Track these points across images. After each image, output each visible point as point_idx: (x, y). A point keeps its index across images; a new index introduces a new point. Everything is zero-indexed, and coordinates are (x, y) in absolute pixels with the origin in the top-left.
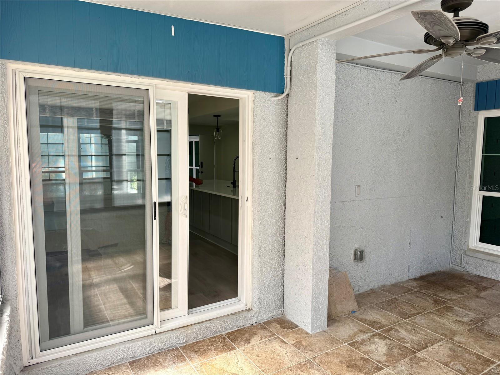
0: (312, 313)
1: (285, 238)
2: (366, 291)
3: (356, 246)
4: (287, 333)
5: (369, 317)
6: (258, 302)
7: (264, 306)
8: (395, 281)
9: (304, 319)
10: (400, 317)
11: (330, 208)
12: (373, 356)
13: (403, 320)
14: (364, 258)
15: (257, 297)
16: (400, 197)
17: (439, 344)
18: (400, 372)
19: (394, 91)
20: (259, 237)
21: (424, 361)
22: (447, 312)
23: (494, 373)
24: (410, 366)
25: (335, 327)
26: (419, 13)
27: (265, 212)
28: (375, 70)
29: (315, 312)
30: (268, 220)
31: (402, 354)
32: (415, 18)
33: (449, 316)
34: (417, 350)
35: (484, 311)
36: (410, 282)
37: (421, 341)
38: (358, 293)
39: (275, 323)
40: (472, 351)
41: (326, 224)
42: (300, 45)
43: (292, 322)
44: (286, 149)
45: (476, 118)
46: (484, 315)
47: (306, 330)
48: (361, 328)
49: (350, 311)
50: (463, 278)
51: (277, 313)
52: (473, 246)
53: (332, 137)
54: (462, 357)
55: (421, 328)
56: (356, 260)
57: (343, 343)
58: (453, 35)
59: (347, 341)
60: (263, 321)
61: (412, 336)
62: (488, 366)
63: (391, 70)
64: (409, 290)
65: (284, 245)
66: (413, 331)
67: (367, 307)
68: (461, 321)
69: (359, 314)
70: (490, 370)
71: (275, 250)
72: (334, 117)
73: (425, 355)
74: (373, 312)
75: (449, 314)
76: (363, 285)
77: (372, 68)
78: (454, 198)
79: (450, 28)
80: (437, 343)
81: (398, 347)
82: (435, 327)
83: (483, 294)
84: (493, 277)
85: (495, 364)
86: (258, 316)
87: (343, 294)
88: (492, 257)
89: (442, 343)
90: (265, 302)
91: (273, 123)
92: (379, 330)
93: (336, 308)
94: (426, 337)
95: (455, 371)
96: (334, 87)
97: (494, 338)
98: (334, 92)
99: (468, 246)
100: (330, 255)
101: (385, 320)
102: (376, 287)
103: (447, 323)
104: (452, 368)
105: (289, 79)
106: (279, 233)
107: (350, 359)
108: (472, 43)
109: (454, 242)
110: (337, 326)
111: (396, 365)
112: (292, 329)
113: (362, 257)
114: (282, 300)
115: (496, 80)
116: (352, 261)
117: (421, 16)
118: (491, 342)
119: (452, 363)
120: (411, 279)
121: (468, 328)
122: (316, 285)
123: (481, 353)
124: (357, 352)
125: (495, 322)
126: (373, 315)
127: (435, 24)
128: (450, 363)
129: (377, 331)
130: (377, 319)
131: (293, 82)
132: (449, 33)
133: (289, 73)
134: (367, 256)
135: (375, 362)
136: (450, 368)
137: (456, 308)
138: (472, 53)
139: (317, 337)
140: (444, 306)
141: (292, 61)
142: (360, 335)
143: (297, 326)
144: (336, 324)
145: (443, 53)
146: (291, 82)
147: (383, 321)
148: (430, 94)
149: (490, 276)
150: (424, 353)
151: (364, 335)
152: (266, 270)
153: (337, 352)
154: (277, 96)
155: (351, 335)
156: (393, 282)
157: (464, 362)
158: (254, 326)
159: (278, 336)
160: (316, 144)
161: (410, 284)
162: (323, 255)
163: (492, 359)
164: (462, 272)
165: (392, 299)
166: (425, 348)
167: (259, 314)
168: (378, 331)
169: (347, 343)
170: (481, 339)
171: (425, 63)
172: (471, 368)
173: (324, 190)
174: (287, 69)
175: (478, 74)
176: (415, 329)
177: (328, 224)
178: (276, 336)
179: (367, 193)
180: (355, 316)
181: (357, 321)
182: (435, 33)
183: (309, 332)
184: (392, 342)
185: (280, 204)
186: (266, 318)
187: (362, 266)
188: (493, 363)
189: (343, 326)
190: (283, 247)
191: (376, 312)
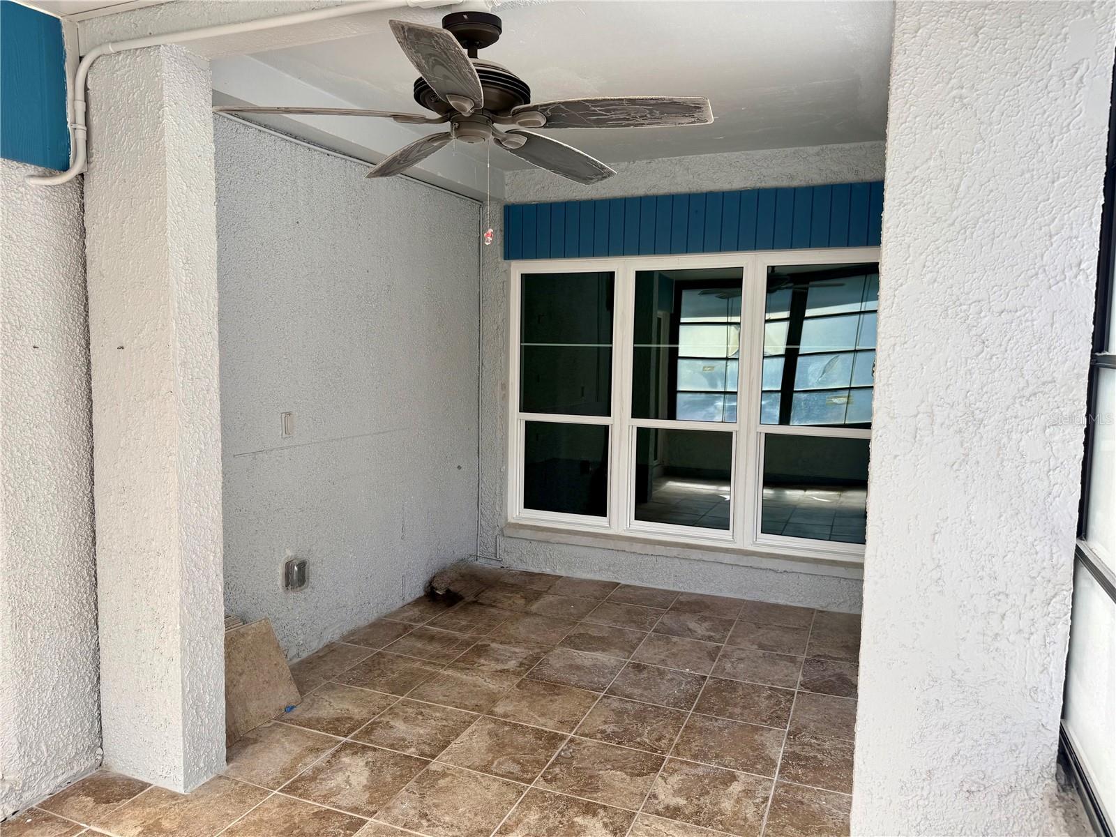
0: (184, 742)
1: (95, 565)
2: (316, 651)
3: (290, 553)
4: (116, 811)
5: (326, 711)
6: (18, 755)
7: (38, 759)
8: (376, 615)
9: (165, 763)
10: (393, 693)
11: (221, 472)
12: (341, 800)
13: (398, 699)
14: (308, 579)
15: (14, 740)
16: (379, 433)
17: (469, 730)
18: (400, 817)
19: (352, 202)
20: (12, 572)
21: (444, 775)
22: (480, 657)
23: (566, 758)
24: (419, 796)
25: (246, 758)
26: (406, 29)
27: (27, 501)
28: (309, 149)
29: (193, 737)
30: (40, 522)
31: (402, 776)
32: (397, 38)
33: (484, 665)
34: (430, 757)
35: (539, 639)
36: (407, 612)
37: (436, 733)
38: (296, 660)
39: (79, 795)
40: (527, 727)
41: (213, 514)
42: (111, 49)
43: (130, 779)
44: (86, 321)
45: (507, 273)
46: (540, 647)
47: (170, 789)
48: (310, 743)
49: (280, 710)
50: (501, 582)
51: (83, 767)
52: (515, 516)
53: (217, 295)
54: (511, 745)
55: (434, 706)
56: (290, 587)
57: (267, 793)
58: (470, 94)
59: (279, 784)
60: (40, 802)
61: (418, 728)
62: (555, 747)
63: (344, 154)
64: (406, 628)
65: (96, 584)
66: (420, 717)
67: (320, 690)
68: (505, 670)
69: (303, 710)
70: (559, 755)
71: (67, 602)
72: (216, 245)
73: (446, 761)
74: (334, 698)
75: (482, 661)
76: (308, 640)
77: (302, 143)
78: (479, 428)
79: (465, 78)
80: (466, 728)
81: (392, 761)
82: (460, 695)
83: (534, 607)
84: (548, 571)
85: (565, 739)
86: (23, 791)
87: (263, 673)
88: (545, 533)
89: (475, 727)
90: (44, 748)
91: (38, 250)
92: (349, 736)
93: (247, 711)
94: (444, 723)
95: (503, 776)
96: (213, 172)
97: (559, 688)
98: (214, 184)
99: (507, 520)
100: (227, 585)
101: (361, 708)
102: (336, 637)
103: (480, 681)
104: (496, 774)
105: (81, 135)
106: (76, 553)
107: (288, 824)
108: (503, 119)
109: (482, 513)
110: (252, 754)
111: (390, 804)
112: (129, 798)
113: (304, 577)
114: (97, 729)
115: (536, 203)
116: (281, 590)
117: (410, 37)
118: (556, 697)
119: (496, 763)
120: (409, 604)
121: (517, 681)
122: (192, 669)
123: (543, 725)
124: (305, 803)
125: (558, 658)
126: (333, 706)
127: (437, 62)
128: (493, 763)
129: (344, 740)
130: (343, 712)
131: (95, 145)
132: (463, 87)
133: (81, 119)
134: (314, 572)
135: (346, 812)
136: (492, 774)
137: (493, 645)
138: (504, 139)
139: (202, 796)
140: (472, 646)
141: (88, 89)
142: (308, 760)
143: (144, 786)
144: (250, 750)
145: (452, 131)
146: (88, 142)
147: (356, 711)
148: (425, 216)
149: (544, 570)
150: (444, 758)
151: (317, 757)
152: (42, 660)
153: (256, 817)
154: (47, 177)
155: (288, 765)
156: (373, 617)
157: (515, 754)
158: (9, 824)
159: (88, 827)
160: (174, 311)
161: (406, 614)
162: (207, 592)
163: (560, 732)
164: (499, 571)
165: (372, 657)
166: (444, 747)
167: (23, 786)
168: (348, 739)
169: (280, 788)
170: (540, 698)
171: (417, 145)
172: (528, 762)
173: (202, 429)
174: (74, 106)
175: (507, 188)
176: (422, 713)
177: (218, 514)
178: (83, 831)
179: (308, 429)
180: (293, 717)
181: (298, 727)
182: (435, 84)
183: (180, 790)
184: (378, 754)
185: (76, 473)
186: (48, 791)
187: (303, 597)
188: (562, 738)
189: (267, 750)
190: (91, 588)
191: (341, 695)
